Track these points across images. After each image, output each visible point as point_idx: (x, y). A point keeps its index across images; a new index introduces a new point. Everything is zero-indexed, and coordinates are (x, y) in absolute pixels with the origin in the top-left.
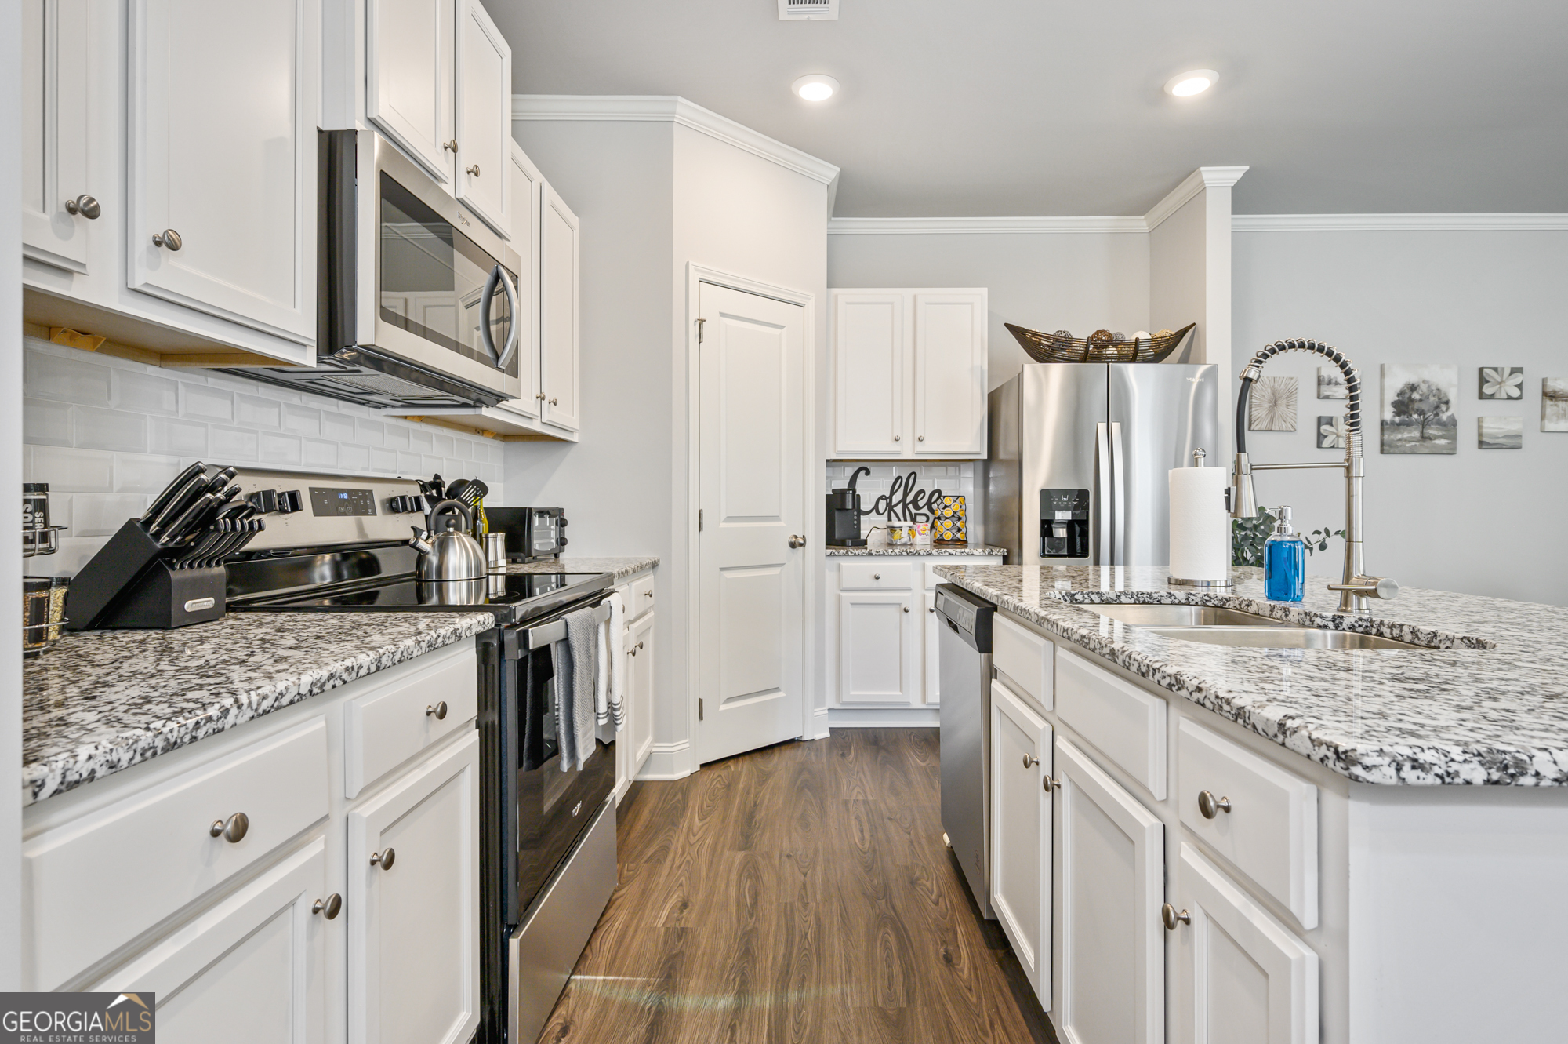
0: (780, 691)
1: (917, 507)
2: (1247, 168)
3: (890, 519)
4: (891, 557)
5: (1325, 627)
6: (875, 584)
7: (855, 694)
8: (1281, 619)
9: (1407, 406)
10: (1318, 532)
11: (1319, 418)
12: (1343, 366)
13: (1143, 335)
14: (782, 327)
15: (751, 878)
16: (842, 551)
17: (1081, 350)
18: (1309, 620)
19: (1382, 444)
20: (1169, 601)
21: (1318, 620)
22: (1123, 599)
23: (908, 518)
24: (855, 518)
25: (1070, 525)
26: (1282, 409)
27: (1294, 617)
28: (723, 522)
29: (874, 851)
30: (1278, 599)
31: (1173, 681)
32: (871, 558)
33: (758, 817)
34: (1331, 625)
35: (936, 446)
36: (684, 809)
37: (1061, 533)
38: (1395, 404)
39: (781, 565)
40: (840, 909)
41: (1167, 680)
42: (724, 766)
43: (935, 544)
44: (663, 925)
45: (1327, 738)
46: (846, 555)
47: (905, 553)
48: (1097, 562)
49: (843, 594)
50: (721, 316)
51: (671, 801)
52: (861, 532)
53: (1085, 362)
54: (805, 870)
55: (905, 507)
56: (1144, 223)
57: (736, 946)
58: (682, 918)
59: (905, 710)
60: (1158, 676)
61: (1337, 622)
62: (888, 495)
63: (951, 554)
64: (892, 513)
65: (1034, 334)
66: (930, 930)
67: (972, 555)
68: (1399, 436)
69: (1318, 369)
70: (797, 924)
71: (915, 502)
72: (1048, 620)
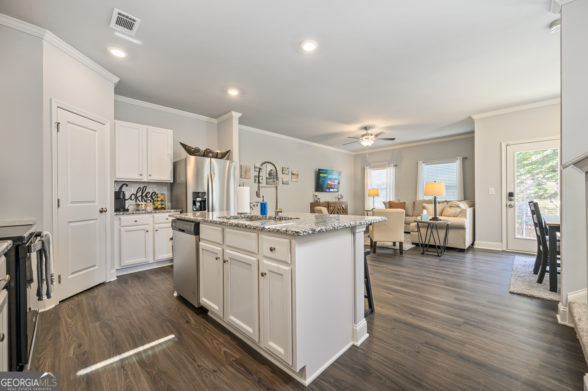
0: (96, 266)
1: (147, 197)
2: (242, 114)
3: (136, 202)
4: (141, 214)
5: (273, 219)
6: (135, 223)
7: (127, 262)
8: (265, 219)
9: (271, 174)
10: (256, 202)
11: (255, 176)
12: (275, 167)
13: (219, 152)
14: (96, 131)
15: (107, 328)
16: (121, 213)
17: (203, 153)
18: (270, 218)
19: (266, 182)
20: (241, 218)
21: (272, 218)
22: (231, 218)
23: (143, 201)
24: (123, 201)
25: (200, 202)
26: (247, 173)
27: (267, 218)
28: (69, 204)
29: (152, 305)
30: (263, 215)
31: (263, 228)
32: (133, 215)
33: (99, 310)
34: (274, 219)
35: (156, 177)
36: (59, 318)
37: (198, 204)
38: (269, 174)
39: (96, 219)
40: (147, 323)
41: (261, 228)
42: (72, 299)
43: (154, 209)
44: (73, 355)
45: (294, 230)
46: (123, 214)
47: (147, 213)
48: (208, 211)
49: (122, 228)
50: (68, 122)
51: (49, 318)
52: (126, 206)
53: (204, 157)
54: (129, 318)
55: (142, 197)
56: (216, 121)
57: (112, 347)
58: (81, 349)
59: (148, 264)
60: (259, 228)
61: (275, 218)
62: (135, 193)
63: (163, 212)
64: (137, 200)
65: (189, 147)
66: (179, 318)
67: (171, 212)
68: (269, 181)
69: (255, 164)
70: (133, 332)
71: (146, 196)
72: (224, 222)
